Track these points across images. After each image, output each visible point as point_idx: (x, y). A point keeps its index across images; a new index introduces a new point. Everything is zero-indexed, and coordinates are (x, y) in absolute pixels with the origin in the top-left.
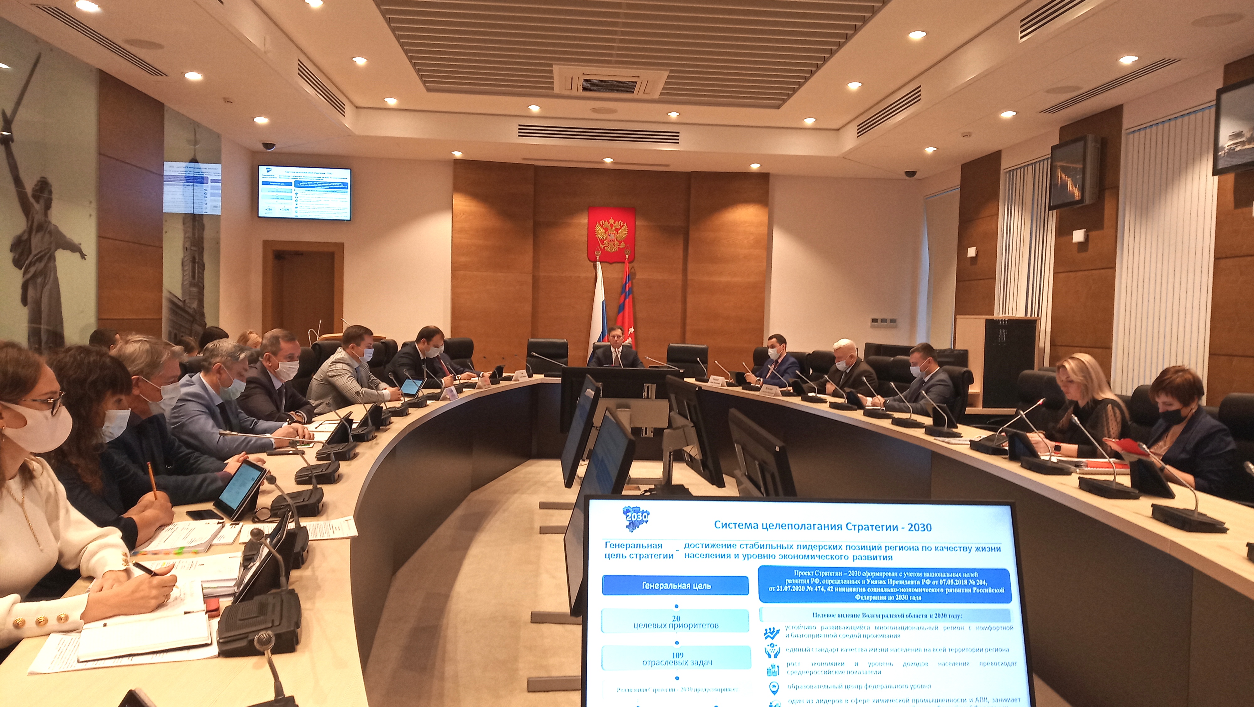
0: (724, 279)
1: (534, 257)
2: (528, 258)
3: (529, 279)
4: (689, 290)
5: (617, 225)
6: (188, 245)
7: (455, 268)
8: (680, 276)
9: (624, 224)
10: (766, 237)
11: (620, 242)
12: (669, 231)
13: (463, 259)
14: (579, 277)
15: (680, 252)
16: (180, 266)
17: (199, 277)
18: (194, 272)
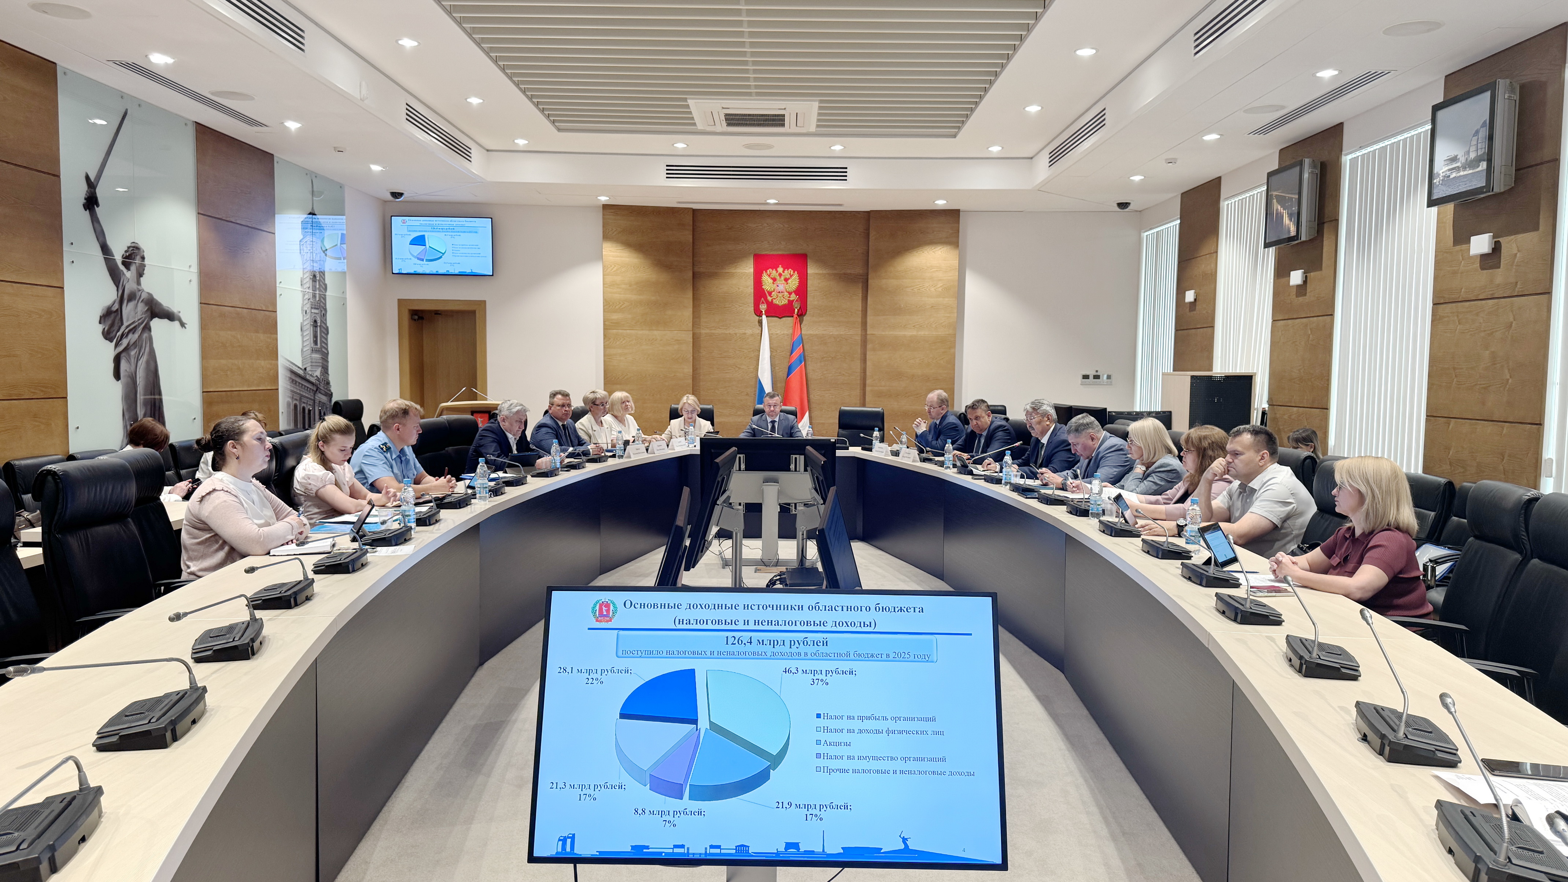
0: (909, 333)
1: (693, 312)
2: (688, 313)
3: (689, 338)
4: (869, 346)
5: (787, 273)
6: (308, 307)
7: (608, 326)
8: (859, 331)
9: (794, 272)
10: (956, 283)
11: (790, 293)
12: (846, 279)
13: (615, 317)
14: (745, 333)
15: (859, 304)
16: (299, 333)
17: (322, 342)
18: (315, 337)
